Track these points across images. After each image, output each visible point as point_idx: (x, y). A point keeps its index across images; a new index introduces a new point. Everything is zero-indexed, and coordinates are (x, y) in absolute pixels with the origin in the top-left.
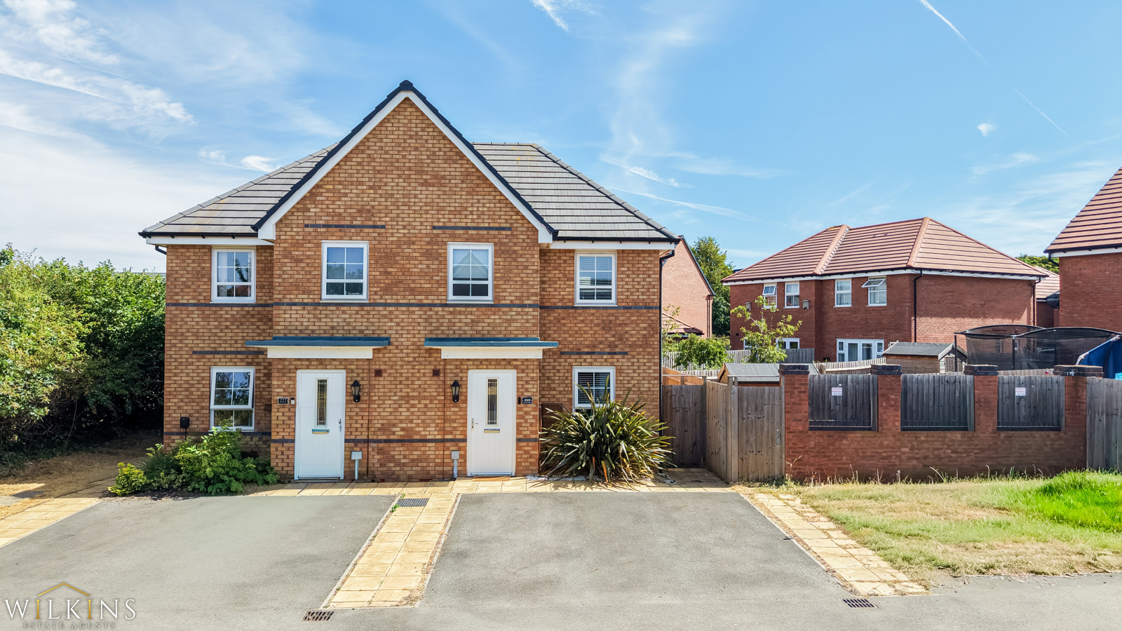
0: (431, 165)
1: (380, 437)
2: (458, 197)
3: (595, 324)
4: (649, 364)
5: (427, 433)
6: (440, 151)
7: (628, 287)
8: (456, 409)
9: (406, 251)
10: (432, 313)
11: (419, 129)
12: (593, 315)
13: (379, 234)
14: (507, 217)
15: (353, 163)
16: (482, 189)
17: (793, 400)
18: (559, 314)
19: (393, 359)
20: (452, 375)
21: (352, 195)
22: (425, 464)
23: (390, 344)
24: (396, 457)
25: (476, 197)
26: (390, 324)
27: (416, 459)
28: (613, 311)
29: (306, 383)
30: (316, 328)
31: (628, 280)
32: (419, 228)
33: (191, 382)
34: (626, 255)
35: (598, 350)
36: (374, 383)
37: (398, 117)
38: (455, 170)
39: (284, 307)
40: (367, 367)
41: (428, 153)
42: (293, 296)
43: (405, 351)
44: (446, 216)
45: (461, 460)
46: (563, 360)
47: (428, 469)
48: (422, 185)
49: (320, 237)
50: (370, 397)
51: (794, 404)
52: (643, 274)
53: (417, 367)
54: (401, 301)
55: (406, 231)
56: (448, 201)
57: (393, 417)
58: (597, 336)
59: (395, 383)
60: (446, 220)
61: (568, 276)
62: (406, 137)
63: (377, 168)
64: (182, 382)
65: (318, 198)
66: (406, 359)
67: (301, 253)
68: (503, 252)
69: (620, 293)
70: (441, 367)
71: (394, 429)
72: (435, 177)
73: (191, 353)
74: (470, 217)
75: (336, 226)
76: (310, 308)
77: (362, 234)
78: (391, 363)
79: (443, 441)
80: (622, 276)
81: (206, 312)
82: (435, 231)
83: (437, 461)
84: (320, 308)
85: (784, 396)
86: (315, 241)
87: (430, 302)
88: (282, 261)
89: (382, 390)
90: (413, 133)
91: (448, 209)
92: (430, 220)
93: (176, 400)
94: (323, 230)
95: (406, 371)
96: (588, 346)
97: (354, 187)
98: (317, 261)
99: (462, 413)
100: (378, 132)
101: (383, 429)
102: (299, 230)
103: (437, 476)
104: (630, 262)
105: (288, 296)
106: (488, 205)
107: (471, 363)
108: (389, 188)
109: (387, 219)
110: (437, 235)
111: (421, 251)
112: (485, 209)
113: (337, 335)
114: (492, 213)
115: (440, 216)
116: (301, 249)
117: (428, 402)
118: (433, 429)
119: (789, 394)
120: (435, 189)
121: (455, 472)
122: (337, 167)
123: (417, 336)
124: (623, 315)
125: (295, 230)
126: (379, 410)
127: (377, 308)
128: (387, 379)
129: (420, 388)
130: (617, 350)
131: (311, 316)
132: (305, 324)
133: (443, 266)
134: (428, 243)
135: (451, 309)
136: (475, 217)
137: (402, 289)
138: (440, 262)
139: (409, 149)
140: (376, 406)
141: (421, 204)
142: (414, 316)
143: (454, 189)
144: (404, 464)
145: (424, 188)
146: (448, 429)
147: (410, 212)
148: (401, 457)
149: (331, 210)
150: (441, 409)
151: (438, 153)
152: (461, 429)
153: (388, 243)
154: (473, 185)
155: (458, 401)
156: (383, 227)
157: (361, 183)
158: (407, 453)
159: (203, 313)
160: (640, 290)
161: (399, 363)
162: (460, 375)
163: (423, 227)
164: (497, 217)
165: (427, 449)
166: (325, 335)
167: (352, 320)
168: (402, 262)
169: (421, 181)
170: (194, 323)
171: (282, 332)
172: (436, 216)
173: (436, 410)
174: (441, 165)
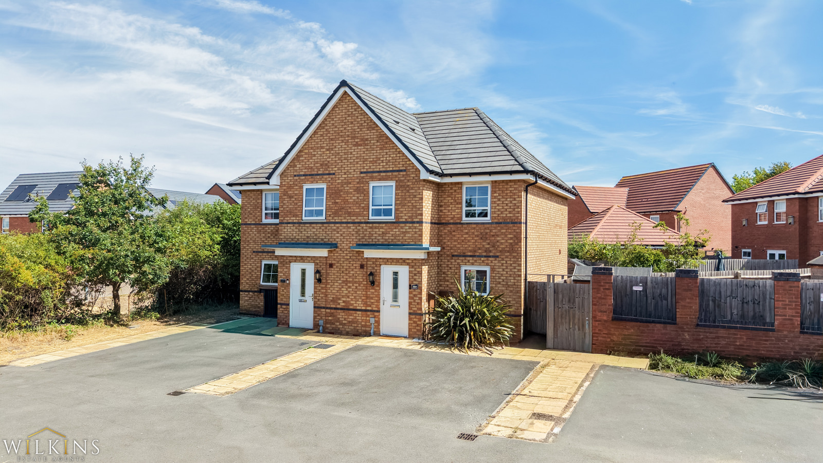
0: (360, 132)
1: (332, 306)
2: (375, 152)
3: (476, 235)
4: (514, 265)
5: (357, 305)
6: (365, 122)
7: (499, 208)
8: (373, 291)
9: (346, 188)
10: (360, 228)
11: (353, 110)
12: (474, 228)
13: (332, 178)
14: (404, 163)
15: (318, 136)
16: (389, 146)
17: (599, 295)
18: (451, 228)
19: (339, 257)
20: (371, 268)
21: (318, 155)
22: (356, 325)
23: (337, 247)
24: (341, 319)
25: (385, 151)
26: (337, 235)
27: (351, 321)
28: (488, 226)
29: (295, 270)
30: (299, 237)
31: (499, 202)
32: (353, 173)
33: (252, 269)
34: (498, 184)
35: (478, 254)
36: (329, 272)
37: (342, 104)
38: (372, 134)
39: (284, 225)
40: (325, 262)
41: (358, 125)
42: (288, 218)
43: (345, 252)
44: (368, 165)
45: (376, 324)
46: (453, 261)
47: (358, 328)
48: (355, 145)
49: (302, 182)
50: (327, 280)
51: (600, 298)
52: (510, 198)
53: (352, 263)
54: (343, 221)
55: (346, 176)
56: (369, 155)
57: (338, 294)
58: (477, 244)
59: (340, 272)
60: (368, 167)
61: (457, 201)
62: (346, 116)
63: (331, 137)
64: (248, 269)
65: (301, 159)
66: (346, 257)
67: (292, 192)
68: (401, 186)
69: (494, 213)
70: (365, 263)
71: (339, 301)
72: (362, 140)
73: (252, 252)
74: (382, 164)
75: (310, 175)
76: (297, 225)
77: (323, 179)
78: (338, 260)
79: (366, 311)
80: (495, 200)
81: (259, 229)
82: (362, 175)
83: (363, 323)
84: (302, 225)
85: (591, 292)
86: (299, 185)
87: (359, 221)
88: (283, 197)
89: (333, 276)
90: (350, 113)
91: (369, 160)
92: (359, 168)
93: (245, 279)
94: (303, 178)
95: (346, 265)
96: (470, 251)
97: (319, 150)
98: (300, 197)
99: (376, 293)
100: (331, 115)
101: (334, 301)
102: (292, 178)
103: (362, 333)
104: (501, 189)
105: (286, 218)
106: (392, 156)
107: (381, 260)
108: (337, 149)
109: (336, 169)
110: (363, 178)
111: (354, 188)
112: (391, 158)
113: (310, 242)
114: (394, 161)
115: (365, 165)
116: (292, 190)
117: (357, 285)
118: (360, 303)
119: (595, 290)
120: (362, 147)
121: (372, 332)
122: (310, 139)
123: (352, 242)
124: (495, 228)
125: (289, 178)
126: (331, 289)
127: (330, 225)
128: (336, 269)
129: (353, 276)
130: (491, 254)
131: (297, 230)
132: (294, 235)
133: (366, 198)
134: (358, 183)
135: (371, 225)
136: (384, 164)
137: (344, 213)
138: (365, 194)
139: (348, 123)
140: (330, 286)
141: (354, 158)
142: (350, 230)
143: (373, 147)
144: (345, 324)
145: (356, 148)
146: (369, 303)
147: (348, 163)
148: (343, 319)
149: (307, 166)
150: (365, 290)
151: (363, 124)
152: (376, 303)
153: (336, 184)
154: (383, 143)
155: (374, 285)
156: (334, 174)
157: (322, 148)
158: (346, 317)
159: (258, 229)
160: (508, 210)
161: (342, 260)
162: (376, 268)
163: (355, 173)
164: (397, 163)
165: (357, 315)
166: (304, 242)
167: (318, 232)
168: (344, 196)
169: (354, 143)
170: (254, 235)
171: (283, 240)
172: (362, 165)
173: (362, 290)
174: (365, 132)
